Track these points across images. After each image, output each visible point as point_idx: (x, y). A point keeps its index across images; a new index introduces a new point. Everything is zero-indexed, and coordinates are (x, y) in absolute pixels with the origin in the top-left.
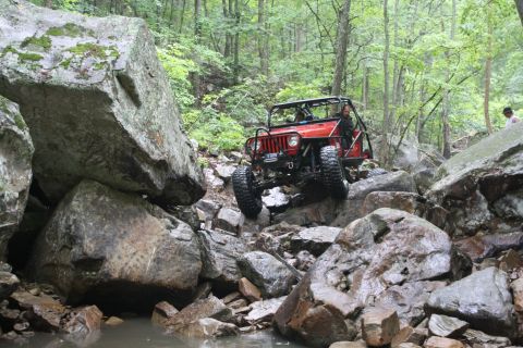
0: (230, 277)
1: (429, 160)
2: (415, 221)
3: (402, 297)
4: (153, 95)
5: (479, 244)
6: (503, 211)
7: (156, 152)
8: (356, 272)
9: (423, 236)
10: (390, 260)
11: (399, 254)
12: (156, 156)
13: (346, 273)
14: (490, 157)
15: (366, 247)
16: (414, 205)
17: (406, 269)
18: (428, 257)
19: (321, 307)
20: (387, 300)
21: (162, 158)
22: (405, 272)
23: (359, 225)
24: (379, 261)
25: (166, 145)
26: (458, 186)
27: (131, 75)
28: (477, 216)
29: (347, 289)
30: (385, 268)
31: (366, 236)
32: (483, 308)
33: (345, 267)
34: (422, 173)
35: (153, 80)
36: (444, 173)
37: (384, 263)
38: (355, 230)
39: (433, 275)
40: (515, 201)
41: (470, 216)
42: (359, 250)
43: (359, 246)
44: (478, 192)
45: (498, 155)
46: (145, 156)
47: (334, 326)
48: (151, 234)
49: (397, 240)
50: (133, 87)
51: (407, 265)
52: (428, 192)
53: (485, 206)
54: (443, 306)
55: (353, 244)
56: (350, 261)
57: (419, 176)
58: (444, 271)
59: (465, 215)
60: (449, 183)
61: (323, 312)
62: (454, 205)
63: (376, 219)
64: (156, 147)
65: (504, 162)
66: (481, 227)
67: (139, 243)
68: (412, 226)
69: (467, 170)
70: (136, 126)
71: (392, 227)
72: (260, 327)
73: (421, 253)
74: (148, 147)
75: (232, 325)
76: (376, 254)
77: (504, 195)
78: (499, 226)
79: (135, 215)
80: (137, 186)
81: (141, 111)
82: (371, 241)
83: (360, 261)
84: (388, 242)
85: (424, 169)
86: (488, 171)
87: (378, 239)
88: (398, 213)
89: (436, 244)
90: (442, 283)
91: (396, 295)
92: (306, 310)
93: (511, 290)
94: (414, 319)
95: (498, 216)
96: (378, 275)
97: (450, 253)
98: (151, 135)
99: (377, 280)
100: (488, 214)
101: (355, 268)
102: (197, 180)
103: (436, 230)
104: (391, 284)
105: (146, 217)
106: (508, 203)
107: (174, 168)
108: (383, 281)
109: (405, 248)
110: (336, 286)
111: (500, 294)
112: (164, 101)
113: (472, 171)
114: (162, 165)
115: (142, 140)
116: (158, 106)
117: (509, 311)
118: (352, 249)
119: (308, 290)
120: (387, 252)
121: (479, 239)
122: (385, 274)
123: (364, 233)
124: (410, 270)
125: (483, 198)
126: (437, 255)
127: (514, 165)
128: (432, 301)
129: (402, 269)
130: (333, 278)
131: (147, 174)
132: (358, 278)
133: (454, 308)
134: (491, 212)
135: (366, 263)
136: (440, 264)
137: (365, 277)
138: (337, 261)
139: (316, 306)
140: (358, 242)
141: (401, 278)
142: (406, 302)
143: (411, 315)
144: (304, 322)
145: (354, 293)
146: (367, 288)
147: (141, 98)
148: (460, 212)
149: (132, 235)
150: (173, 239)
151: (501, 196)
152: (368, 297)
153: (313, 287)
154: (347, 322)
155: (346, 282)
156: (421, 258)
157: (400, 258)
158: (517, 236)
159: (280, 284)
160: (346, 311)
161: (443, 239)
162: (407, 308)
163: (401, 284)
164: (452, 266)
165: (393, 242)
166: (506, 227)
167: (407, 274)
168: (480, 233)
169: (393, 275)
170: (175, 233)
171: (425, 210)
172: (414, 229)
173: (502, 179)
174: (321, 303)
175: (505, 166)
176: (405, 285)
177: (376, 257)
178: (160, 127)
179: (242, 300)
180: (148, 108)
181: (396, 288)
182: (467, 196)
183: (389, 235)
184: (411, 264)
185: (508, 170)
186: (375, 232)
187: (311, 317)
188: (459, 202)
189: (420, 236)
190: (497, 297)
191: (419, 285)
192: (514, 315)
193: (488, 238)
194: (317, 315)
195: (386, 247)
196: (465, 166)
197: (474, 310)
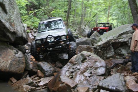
0: (34, 70)
1: (95, 35)
2: (95, 56)
3: (90, 82)
4: (11, 10)
5: (111, 62)
6: (118, 52)
7: (12, 29)
8: (75, 72)
9: (97, 61)
10: (86, 69)
11: (89, 67)
12: (12, 30)
13: (72, 72)
14: (115, 36)
15: (79, 64)
16: (93, 50)
17: (91, 72)
18: (98, 69)
19: (64, 84)
20: (85, 82)
21: (14, 31)
22: (91, 73)
23: (77, 57)
24: (83, 69)
25: (15, 27)
26: (105, 44)
27: (4, 3)
28: (110, 53)
29: (72, 77)
30: (85, 71)
31: (79, 61)
32: (117, 88)
33: (72, 70)
34: (93, 39)
35: (12, 5)
36: (100, 39)
37: (84, 70)
38: (76, 58)
39: (100, 74)
40: (122, 49)
41: (108, 53)
42: (77, 65)
43: (77, 64)
44: (111, 46)
45: (117, 35)
46: (8, 30)
47: (68, 91)
48: (9, 55)
49: (89, 63)
50: (5, 7)
51: (92, 71)
52: (96, 45)
53: (113, 50)
54: (104, 86)
55: (75, 63)
56: (74, 68)
57: (92, 39)
58: (103, 73)
59: (107, 53)
60: (103, 43)
61: (64, 86)
62: (104, 50)
63: (82, 55)
64: (12, 28)
65: (119, 38)
66: (111, 57)
67: (5, 58)
68: (93, 58)
69: (108, 39)
70: (5, 20)
71: (87, 58)
72: (43, 88)
73: (96, 67)
74: (9, 27)
75: (34, 88)
76: (82, 67)
77: (119, 48)
78: (117, 57)
79: (4, 49)
80: (5, 40)
81: (7, 15)
82: (80, 62)
83: (77, 69)
84: (86, 63)
85: (94, 37)
86: (114, 40)
87: (83, 61)
88: (89, 53)
89: (101, 64)
90: (103, 77)
91: (88, 81)
92: (59, 85)
93: (125, 81)
94: (94, 89)
95: (117, 54)
96: (82, 74)
97: (105, 68)
98: (10, 23)
99: (82, 75)
100: (113, 53)
101: (75, 71)
102: (25, 38)
103: (101, 59)
104: (86, 77)
105: (8, 50)
106: (120, 50)
107: (18, 34)
108: (84, 76)
109: (91, 65)
110: (69, 76)
111: (122, 83)
112: (15, 12)
113: (110, 40)
114: (14, 33)
115: (7, 25)
116: (13, 14)
117: (125, 89)
118: (74, 65)
119: (60, 78)
120: (86, 66)
121: (110, 60)
122: (85, 73)
123: (78, 59)
124: (93, 73)
125: (112, 48)
126: (101, 68)
127: (122, 39)
128: (100, 84)
129: (90, 72)
130: (68, 74)
131: (8, 36)
132: (76, 74)
133: (107, 87)
134: (115, 52)
135: (79, 69)
136: (102, 71)
137: (78, 74)
138: (69, 68)
139: (62, 84)
140: (76, 62)
141: (90, 75)
142: (91, 83)
143: (92, 88)
144: (58, 89)
145: (74, 79)
146: (79, 78)
147: (8, 11)
148: (105, 52)
149: (3, 56)
150: (16, 57)
151: (118, 48)
152: (79, 81)
153: (61, 77)
154: (72, 90)
155: (72, 75)
156: (96, 69)
157: (90, 68)
158: (122, 60)
159: (50, 73)
160: (72, 86)
161: (103, 63)
162: (91, 85)
163: (89, 77)
164: (106, 72)
165: (87, 63)
166: (118, 57)
167: (92, 74)
168: (111, 59)
169: (87, 74)
170: (17, 55)
171: (96, 51)
172: (94, 59)
173: (118, 43)
174: (64, 83)
175: (120, 39)
176: (91, 77)
177: (82, 68)
178: (14, 21)
179: (38, 77)
180: (10, 14)
181: (88, 78)
182: (108, 47)
183: (86, 60)
184: (93, 70)
185: (120, 40)
186: (82, 59)
187: (60, 87)
188: (105, 49)
189: (96, 61)
190: (121, 84)
191: (95, 77)
192: (127, 90)
193: (113, 60)
194: (62, 87)
195: (85, 64)
196: (107, 38)
197: (114, 88)
